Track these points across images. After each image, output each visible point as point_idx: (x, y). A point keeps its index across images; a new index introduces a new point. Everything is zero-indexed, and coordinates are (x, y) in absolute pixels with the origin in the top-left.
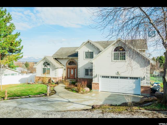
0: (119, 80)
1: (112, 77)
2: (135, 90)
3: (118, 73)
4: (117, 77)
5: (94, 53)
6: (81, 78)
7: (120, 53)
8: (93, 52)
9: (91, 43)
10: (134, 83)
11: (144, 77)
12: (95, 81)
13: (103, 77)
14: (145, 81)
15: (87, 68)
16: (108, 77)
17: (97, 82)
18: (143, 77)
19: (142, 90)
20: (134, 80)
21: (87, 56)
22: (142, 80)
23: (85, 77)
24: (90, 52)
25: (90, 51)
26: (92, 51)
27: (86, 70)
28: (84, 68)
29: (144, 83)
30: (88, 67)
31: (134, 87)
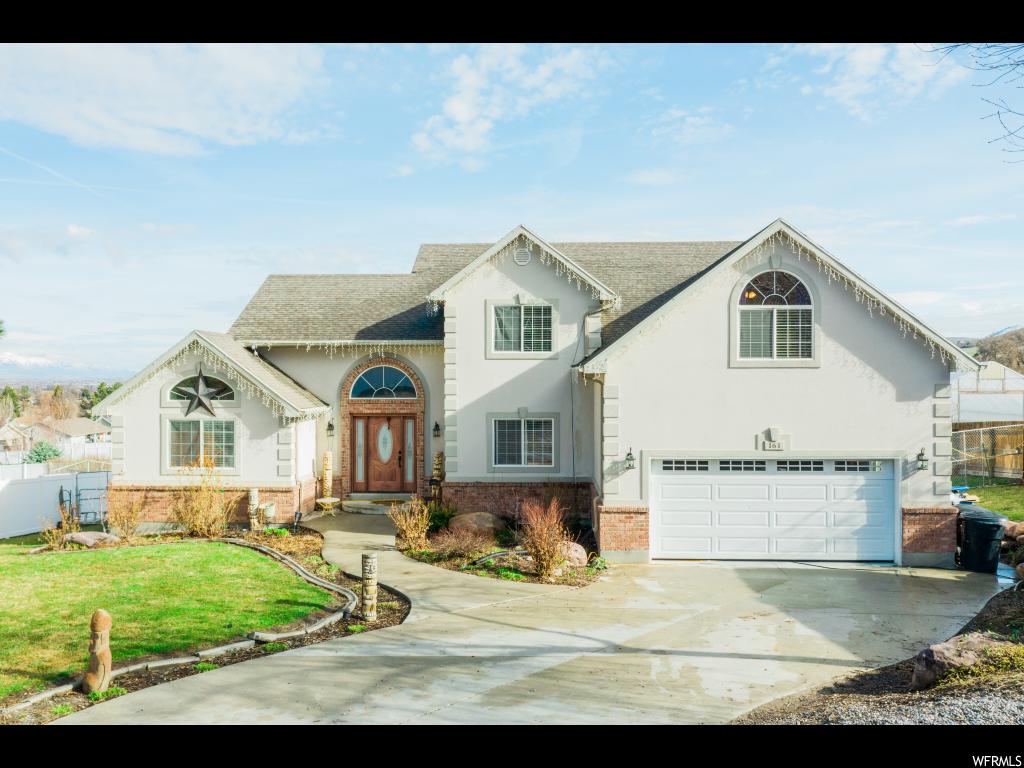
0: (772, 479)
1: (725, 465)
2: (863, 534)
3: (768, 435)
4: (760, 466)
5: (555, 315)
6: (467, 485)
7: (781, 313)
8: (548, 310)
9: (537, 248)
10: (861, 494)
11: (920, 457)
12: (616, 493)
13: (667, 465)
14: (922, 480)
15: (509, 411)
16: (703, 465)
17: (632, 502)
18: (912, 458)
19: (911, 531)
20: (860, 479)
21: (506, 337)
22: (906, 475)
23: (495, 471)
24: (528, 310)
25: (529, 299)
26: (541, 302)
27: (501, 424)
28: (489, 415)
29: (917, 493)
30: (515, 410)
31: (862, 519)
